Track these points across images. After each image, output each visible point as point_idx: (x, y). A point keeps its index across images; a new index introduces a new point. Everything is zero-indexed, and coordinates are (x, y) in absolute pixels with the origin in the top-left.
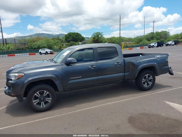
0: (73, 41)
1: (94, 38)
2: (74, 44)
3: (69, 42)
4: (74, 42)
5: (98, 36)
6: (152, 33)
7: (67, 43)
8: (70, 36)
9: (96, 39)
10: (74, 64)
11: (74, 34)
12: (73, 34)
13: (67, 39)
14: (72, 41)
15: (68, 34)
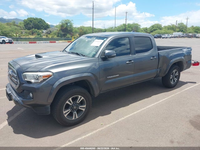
0: (35, 28)
1: (62, 26)
2: (36, 31)
3: (29, 29)
4: (36, 30)
5: (67, 24)
6: (124, 24)
7: (26, 31)
8: (31, 21)
9: (64, 28)
10: (113, 59)
11: (36, 19)
12: (34, 19)
13: (26, 25)
14: (33, 29)
15: (28, 19)
